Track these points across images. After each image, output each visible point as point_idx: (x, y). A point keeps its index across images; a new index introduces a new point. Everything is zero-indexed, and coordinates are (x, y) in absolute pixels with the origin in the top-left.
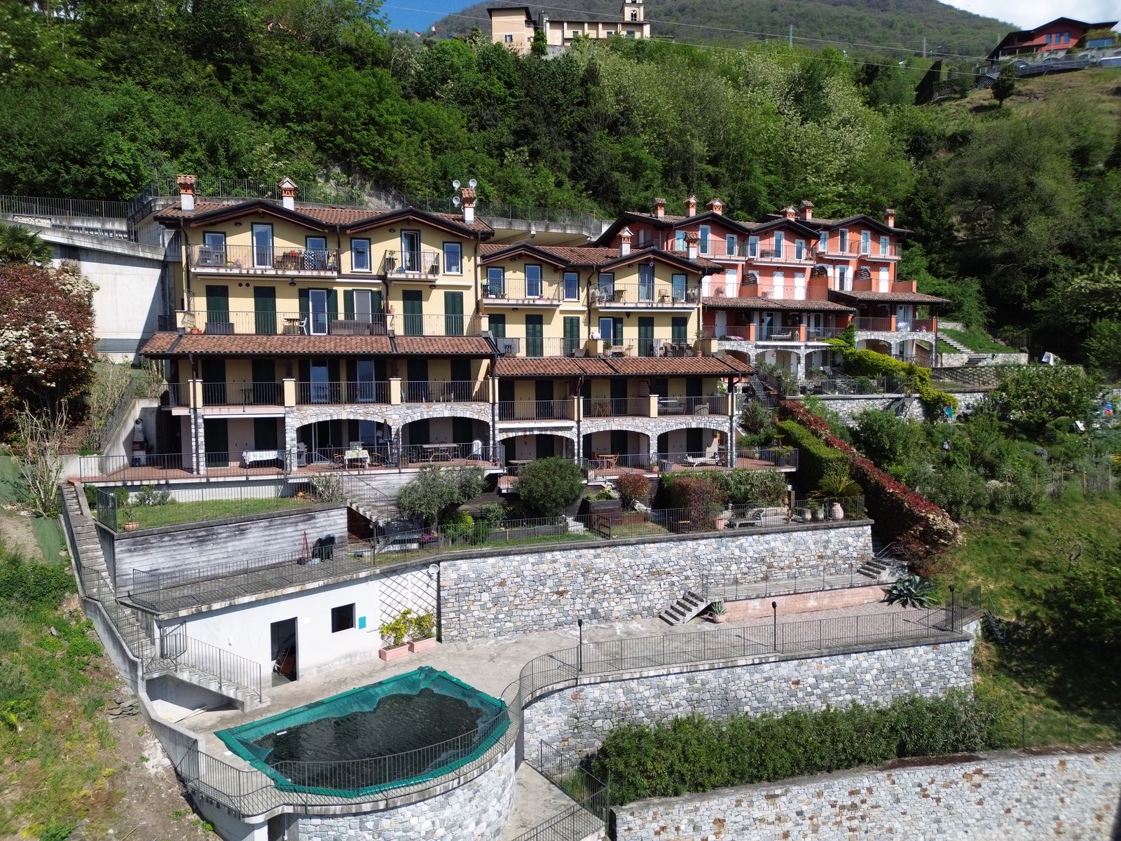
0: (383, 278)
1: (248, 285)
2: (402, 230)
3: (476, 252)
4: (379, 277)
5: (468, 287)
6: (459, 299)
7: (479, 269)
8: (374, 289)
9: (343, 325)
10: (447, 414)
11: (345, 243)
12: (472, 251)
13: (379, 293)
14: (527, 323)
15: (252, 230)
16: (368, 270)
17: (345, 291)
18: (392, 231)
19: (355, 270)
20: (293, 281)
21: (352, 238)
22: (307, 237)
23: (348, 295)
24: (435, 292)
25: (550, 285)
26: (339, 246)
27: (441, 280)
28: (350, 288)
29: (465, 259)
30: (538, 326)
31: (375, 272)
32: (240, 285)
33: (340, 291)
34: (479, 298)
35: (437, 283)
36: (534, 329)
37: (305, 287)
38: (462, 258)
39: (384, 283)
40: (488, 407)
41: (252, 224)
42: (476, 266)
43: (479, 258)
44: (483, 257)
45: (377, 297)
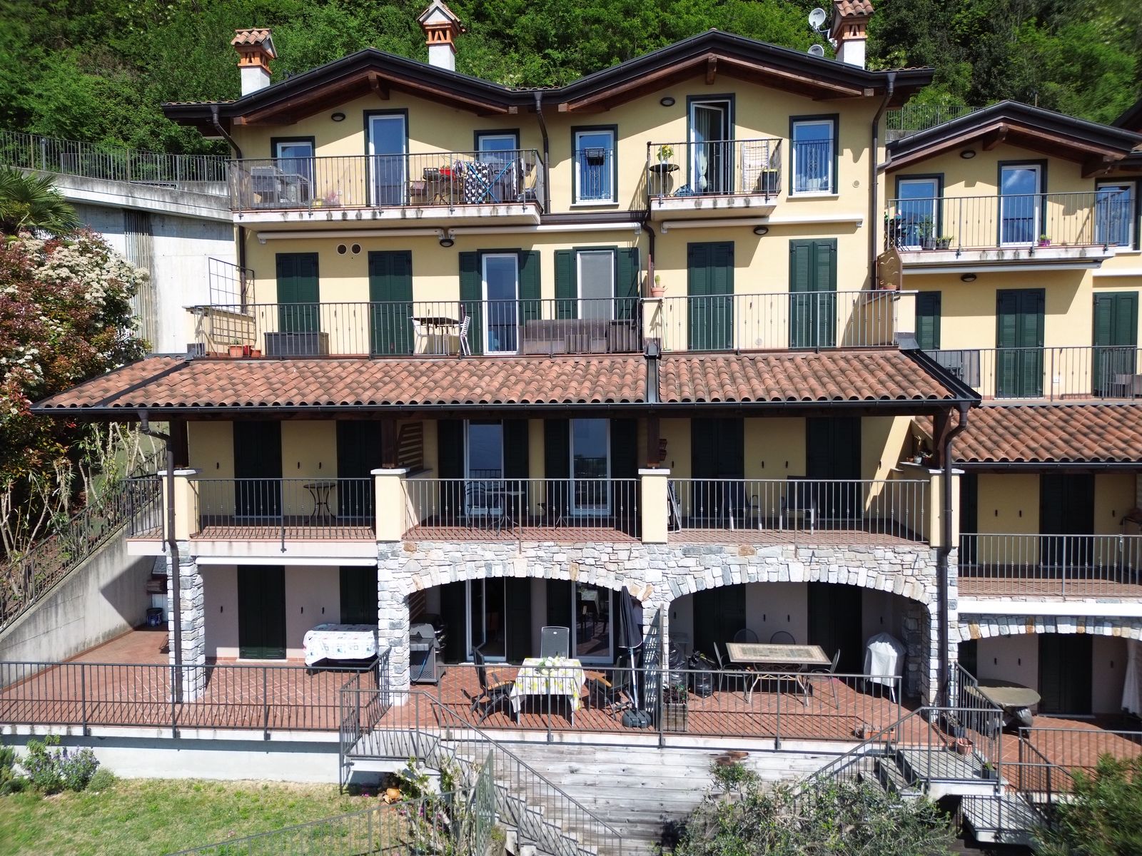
0: (644, 218)
1: (356, 249)
2: (690, 99)
3: (874, 134)
4: (634, 216)
5: (850, 226)
6: (824, 257)
7: (881, 178)
8: (623, 245)
9: (551, 331)
10: (800, 573)
11: (560, 140)
12: (865, 134)
13: (633, 252)
14: (1000, 312)
15: (366, 127)
16: (610, 202)
17: (557, 253)
18: (667, 102)
19: (579, 203)
20: (445, 234)
21: (575, 130)
22: (478, 134)
23: (564, 263)
24: (766, 242)
25: (1069, 211)
26: (546, 149)
27: (783, 211)
28: (568, 246)
29: (846, 157)
30: (1030, 319)
31: (624, 205)
32: (342, 250)
33: (547, 253)
34: (880, 250)
35: (773, 219)
36: (1020, 327)
37: (472, 247)
38: (836, 153)
39: (645, 228)
40: (924, 559)
41: (367, 114)
42: (874, 171)
43: (881, 152)
44: (893, 148)
45: (628, 262)
